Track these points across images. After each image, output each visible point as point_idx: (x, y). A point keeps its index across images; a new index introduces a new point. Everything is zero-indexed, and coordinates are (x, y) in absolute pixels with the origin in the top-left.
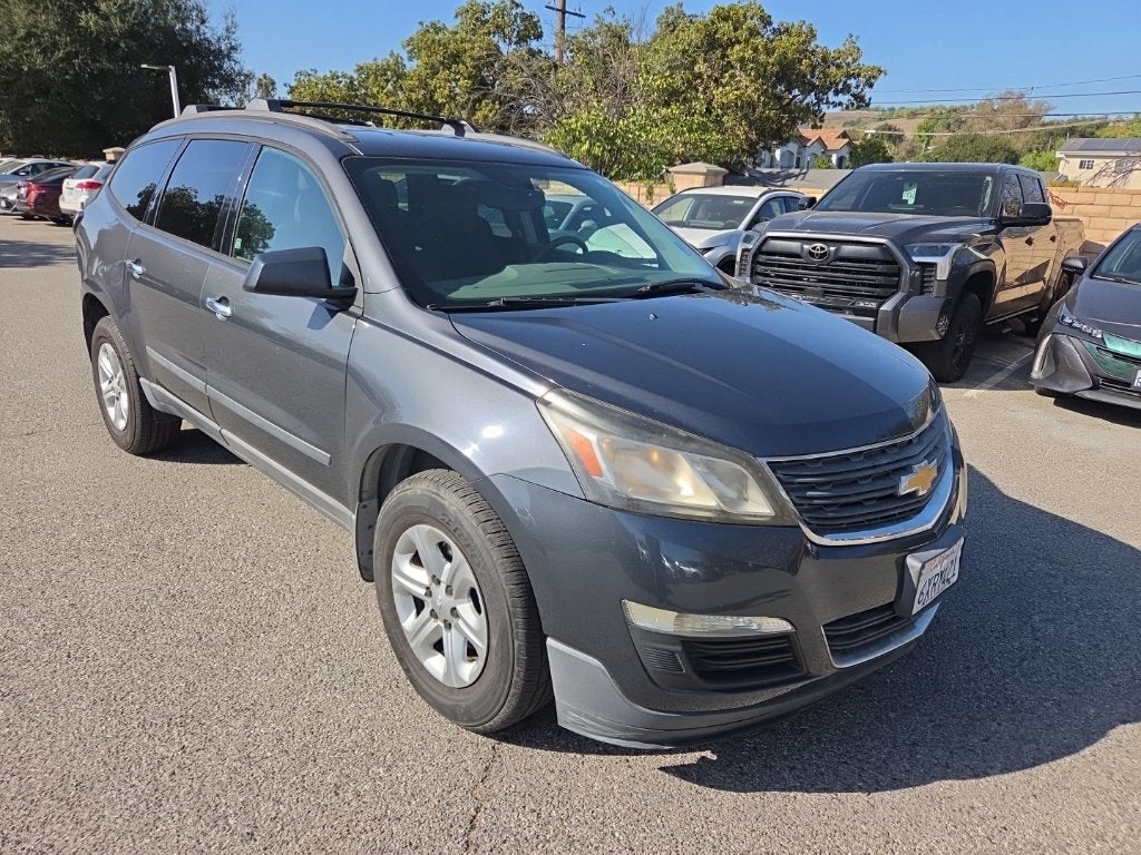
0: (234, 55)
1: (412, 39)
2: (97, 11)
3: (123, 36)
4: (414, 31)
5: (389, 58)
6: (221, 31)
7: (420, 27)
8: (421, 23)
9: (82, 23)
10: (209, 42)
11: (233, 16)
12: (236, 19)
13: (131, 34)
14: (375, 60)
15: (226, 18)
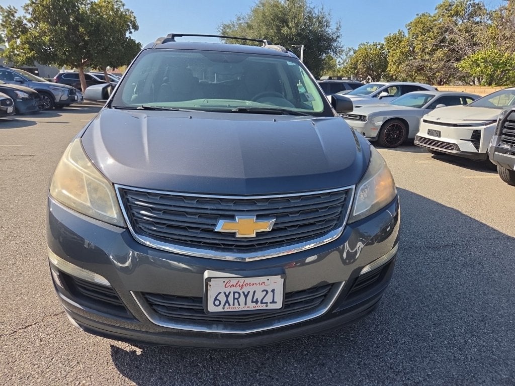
0: (338, 39)
1: (411, 23)
2: (288, 26)
3: (295, 35)
4: (413, 19)
5: (397, 33)
6: (335, 30)
7: (417, 16)
8: (418, 15)
9: (282, 31)
10: (329, 34)
11: (340, 23)
12: (341, 24)
13: (299, 34)
14: (390, 34)
15: (337, 24)
